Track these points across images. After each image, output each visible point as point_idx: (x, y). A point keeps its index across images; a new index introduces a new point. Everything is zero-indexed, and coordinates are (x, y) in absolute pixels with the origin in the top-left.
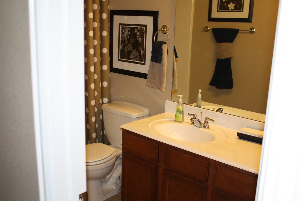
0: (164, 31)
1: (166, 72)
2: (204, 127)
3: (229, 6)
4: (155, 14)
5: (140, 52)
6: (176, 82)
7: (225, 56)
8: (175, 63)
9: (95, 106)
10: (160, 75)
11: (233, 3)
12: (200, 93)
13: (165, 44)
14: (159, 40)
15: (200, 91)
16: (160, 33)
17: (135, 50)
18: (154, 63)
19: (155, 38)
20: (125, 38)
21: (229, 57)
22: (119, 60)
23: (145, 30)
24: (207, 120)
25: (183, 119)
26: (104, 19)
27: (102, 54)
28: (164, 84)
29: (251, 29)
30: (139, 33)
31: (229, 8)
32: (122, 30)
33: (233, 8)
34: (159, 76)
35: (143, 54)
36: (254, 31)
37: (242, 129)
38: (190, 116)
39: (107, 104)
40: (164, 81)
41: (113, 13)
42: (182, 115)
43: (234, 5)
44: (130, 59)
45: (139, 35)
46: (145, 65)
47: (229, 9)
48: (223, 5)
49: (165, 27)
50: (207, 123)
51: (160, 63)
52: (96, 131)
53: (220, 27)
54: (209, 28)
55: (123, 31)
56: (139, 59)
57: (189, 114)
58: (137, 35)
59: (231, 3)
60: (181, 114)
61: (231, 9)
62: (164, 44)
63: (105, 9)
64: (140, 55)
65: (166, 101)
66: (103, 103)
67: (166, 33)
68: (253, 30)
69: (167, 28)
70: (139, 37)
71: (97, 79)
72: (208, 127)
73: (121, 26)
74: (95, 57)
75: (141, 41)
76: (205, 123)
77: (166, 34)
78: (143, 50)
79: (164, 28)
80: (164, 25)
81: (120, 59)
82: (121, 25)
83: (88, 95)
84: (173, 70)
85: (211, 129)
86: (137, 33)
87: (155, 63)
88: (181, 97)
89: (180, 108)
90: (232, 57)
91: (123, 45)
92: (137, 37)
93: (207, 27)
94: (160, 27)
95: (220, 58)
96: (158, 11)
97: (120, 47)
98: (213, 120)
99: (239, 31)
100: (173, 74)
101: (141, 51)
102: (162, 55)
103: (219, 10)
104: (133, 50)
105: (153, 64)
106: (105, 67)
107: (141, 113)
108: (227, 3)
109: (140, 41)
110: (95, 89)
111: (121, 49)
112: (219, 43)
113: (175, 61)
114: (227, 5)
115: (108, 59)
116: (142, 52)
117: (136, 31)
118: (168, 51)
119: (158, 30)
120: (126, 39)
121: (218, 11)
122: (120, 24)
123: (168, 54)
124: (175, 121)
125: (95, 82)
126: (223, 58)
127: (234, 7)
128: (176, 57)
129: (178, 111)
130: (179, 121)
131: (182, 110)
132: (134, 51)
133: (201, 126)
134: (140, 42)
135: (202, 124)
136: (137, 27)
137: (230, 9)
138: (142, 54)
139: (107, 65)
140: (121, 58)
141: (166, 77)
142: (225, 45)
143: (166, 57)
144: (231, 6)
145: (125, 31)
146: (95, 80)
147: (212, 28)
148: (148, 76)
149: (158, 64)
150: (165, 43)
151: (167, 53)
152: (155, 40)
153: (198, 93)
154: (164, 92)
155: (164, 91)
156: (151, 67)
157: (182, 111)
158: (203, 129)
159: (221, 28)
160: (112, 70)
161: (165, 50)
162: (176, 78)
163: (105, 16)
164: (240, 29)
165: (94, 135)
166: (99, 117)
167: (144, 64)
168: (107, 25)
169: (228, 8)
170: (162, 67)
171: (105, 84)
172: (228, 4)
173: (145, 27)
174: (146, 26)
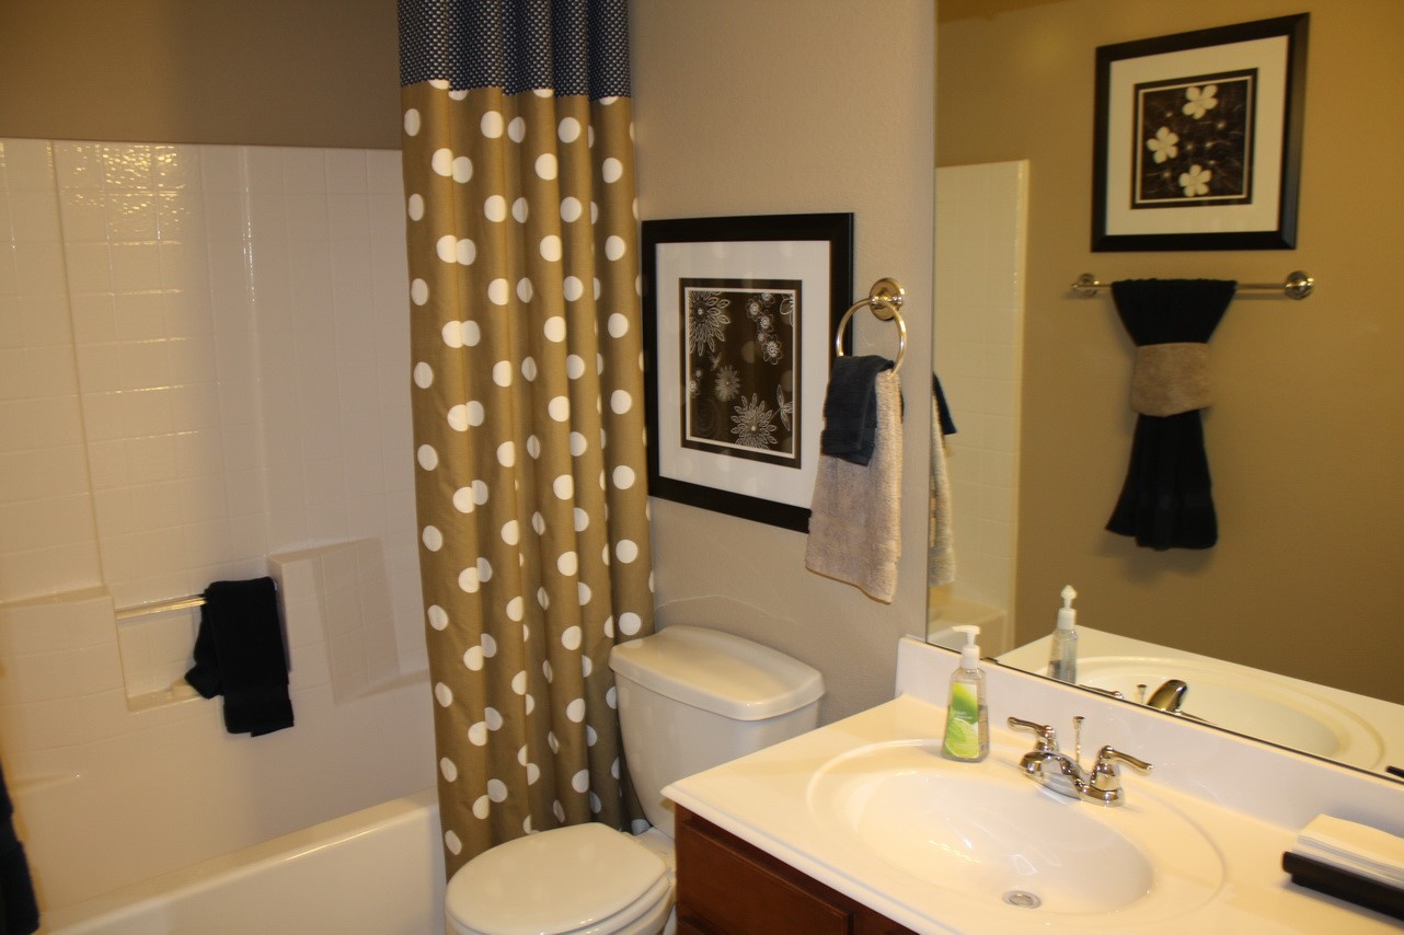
0: (880, 306)
1: (895, 506)
2: (1096, 793)
3: (1184, 180)
4: (835, 230)
5: (774, 406)
6: (950, 550)
7: (1179, 403)
8: (943, 463)
9: (583, 650)
10: (867, 521)
11: (1204, 167)
12: (1068, 602)
13: (888, 372)
14: (862, 349)
15: (1069, 594)
16: (863, 319)
17: (755, 398)
18: (841, 460)
19: (839, 342)
20: (706, 345)
21: (1195, 407)
22: (686, 444)
23: (794, 306)
24: (1106, 762)
25: (984, 746)
26: (616, 261)
27: (608, 419)
28: (891, 568)
29: (1296, 277)
30: (770, 317)
31: (1183, 188)
32: (694, 309)
33: (1203, 189)
34: (865, 527)
35: (790, 415)
36: (1307, 288)
37: (1308, 833)
38: (1018, 730)
39: (638, 643)
40: (888, 551)
41: (655, 233)
42: (976, 726)
43: (1206, 176)
44: (733, 439)
45: (770, 328)
46: (799, 467)
47: (1183, 196)
48: (1158, 177)
49: (885, 286)
50: (1111, 772)
51: (865, 464)
52: (590, 760)
53: (1146, 276)
54: (1096, 283)
55: (700, 312)
56: (775, 442)
57: (1014, 721)
58: (760, 328)
59: (1195, 169)
60: (972, 722)
61: (1197, 195)
62: (884, 369)
63: (620, 219)
64: (777, 420)
65: (902, 640)
66: (619, 638)
67: (893, 318)
68: (1303, 284)
69: (898, 294)
70: (769, 340)
71: (588, 529)
72: (1116, 798)
73: (688, 290)
74: (576, 434)
75: (779, 355)
76: (1100, 776)
77: (893, 322)
78: (788, 399)
79: (881, 294)
80: (884, 280)
81: (689, 437)
82: (689, 286)
83: (547, 603)
84: (935, 493)
85: (1131, 809)
86: (760, 321)
87: (841, 462)
88: (972, 639)
89: (970, 691)
90: (1206, 409)
91: (699, 373)
92: (761, 337)
93: (1087, 279)
94: (862, 287)
95: (1152, 414)
96: (852, 214)
97: (691, 386)
98: (1145, 766)
99: (1239, 292)
100: (936, 514)
101: (781, 404)
102: (872, 423)
103: (1139, 201)
104: (744, 400)
105: (834, 467)
106: (627, 477)
107: (785, 696)
108: (1173, 170)
109: (774, 355)
110: (581, 575)
111: (692, 394)
112: (1145, 348)
113: (940, 450)
114: (1175, 178)
115: (637, 437)
116: (784, 409)
117: (754, 309)
118: (906, 406)
119: (852, 305)
120: (712, 346)
121: (1135, 206)
122: (684, 283)
123: (906, 417)
124: (946, 754)
125: (580, 543)
126: (1169, 410)
127: (1207, 184)
128: (948, 427)
129: (958, 705)
130: (962, 756)
131: (980, 699)
132: (750, 401)
133: (1081, 790)
134: (774, 359)
135: (1081, 775)
136: (760, 294)
137: (1189, 192)
138: (785, 419)
139: (632, 467)
140: (693, 435)
141: (896, 530)
142: (1172, 355)
143: (893, 433)
144: (1195, 180)
145: (706, 309)
146: (579, 536)
147: (1110, 282)
148: (812, 522)
149: (858, 469)
150: (890, 365)
151: (902, 414)
152: (841, 354)
153: (1061, 603)
154: (888, 604)
155: (889, 599)
156: (827, 483)
157: (981, 708)
158: (1088, 808)
159: (1153, 281)
160: (659, 486)
161: (891, 401)
162: (948, 531)
163: (618, 248)
164: (1241, 280)
165: (579, 782)
166: (604, 697)
167: (795, 463)
168: (629, 287)
169: (1180, 192)
170: (877, 482)
171: (628, 551)
172: (1180, 174)
173: (793, 292)
174: (796, 285)
